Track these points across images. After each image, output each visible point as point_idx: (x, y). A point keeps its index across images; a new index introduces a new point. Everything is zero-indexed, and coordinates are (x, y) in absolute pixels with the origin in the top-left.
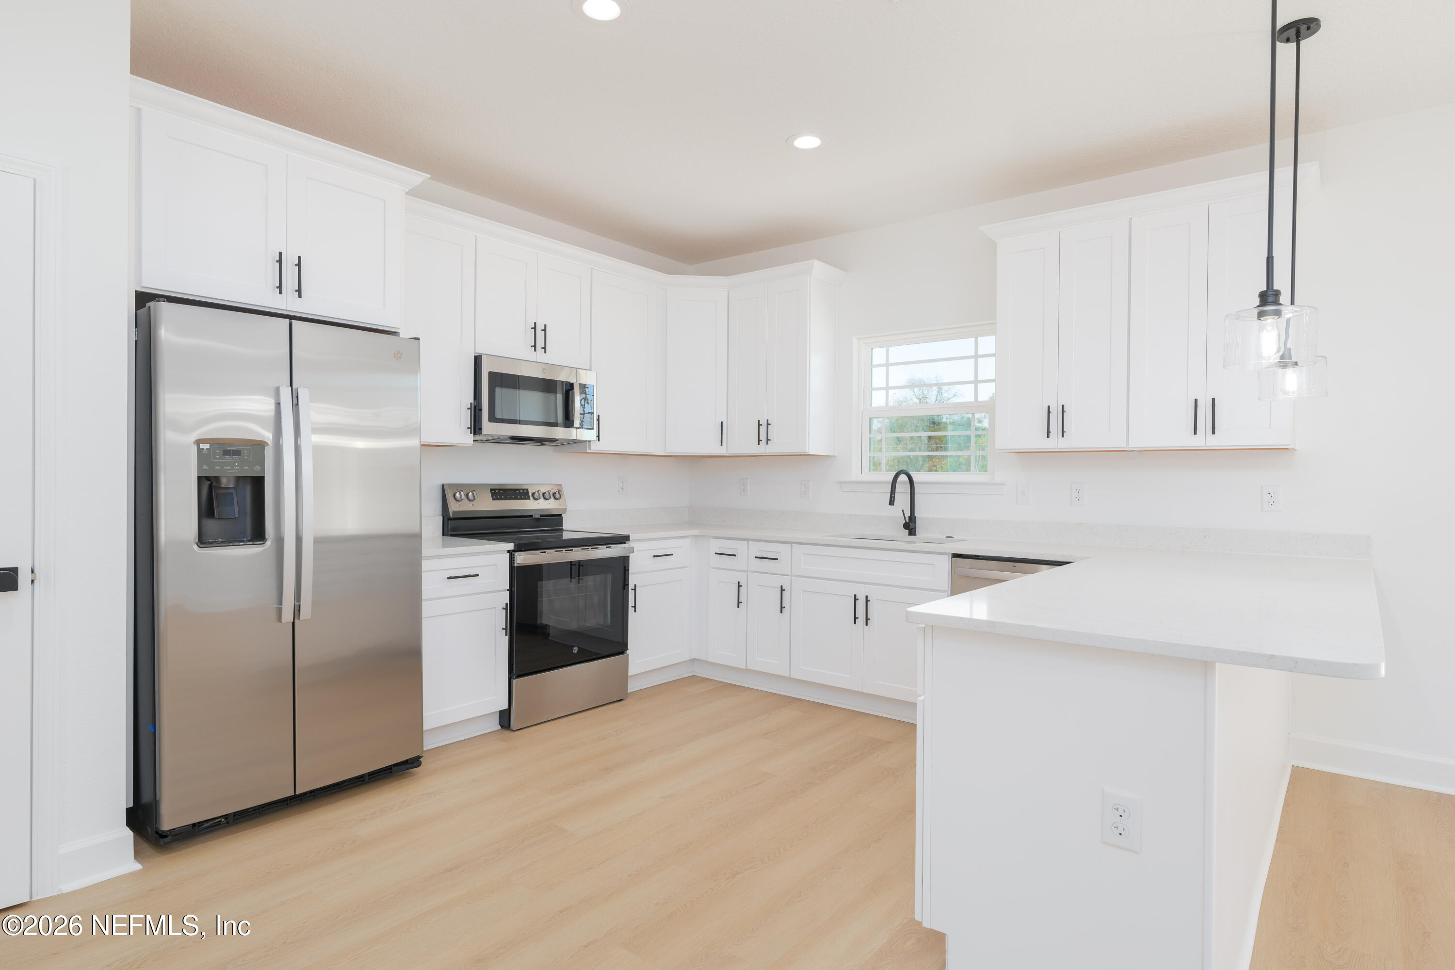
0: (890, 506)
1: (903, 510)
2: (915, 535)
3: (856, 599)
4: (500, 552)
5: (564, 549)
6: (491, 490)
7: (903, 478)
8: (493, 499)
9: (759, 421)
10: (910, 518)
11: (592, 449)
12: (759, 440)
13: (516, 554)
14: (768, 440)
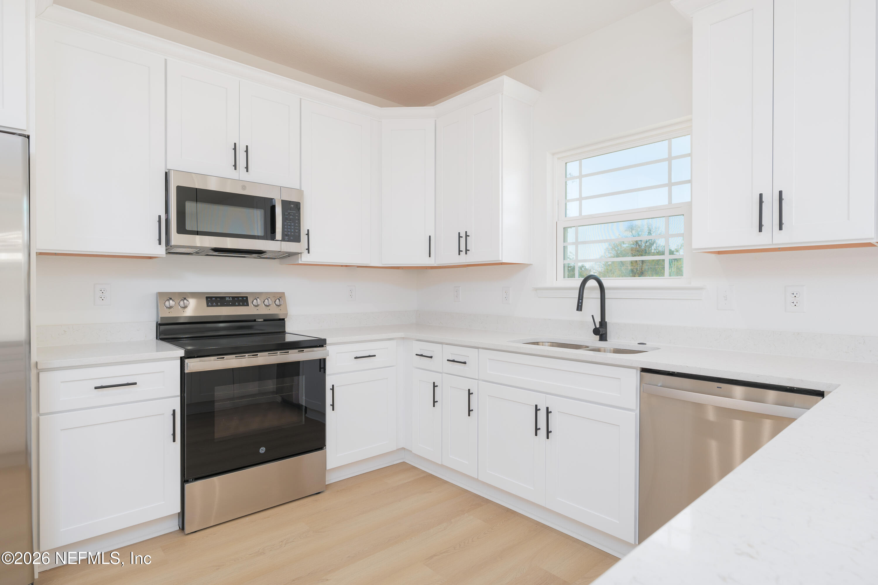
0: (577, 311)
1: (593, 316)
2: (606, 340)
3: (537, 410)
4: (174, 359)
5: (247, 355)
6: (207, 298)
7: (591, 283)
8: (208, 306)
9: (459, 233)
10: (601, 323)
11: (302, 260)
12: (460, 251)
13: (187, 361)
14: (467, 250)
